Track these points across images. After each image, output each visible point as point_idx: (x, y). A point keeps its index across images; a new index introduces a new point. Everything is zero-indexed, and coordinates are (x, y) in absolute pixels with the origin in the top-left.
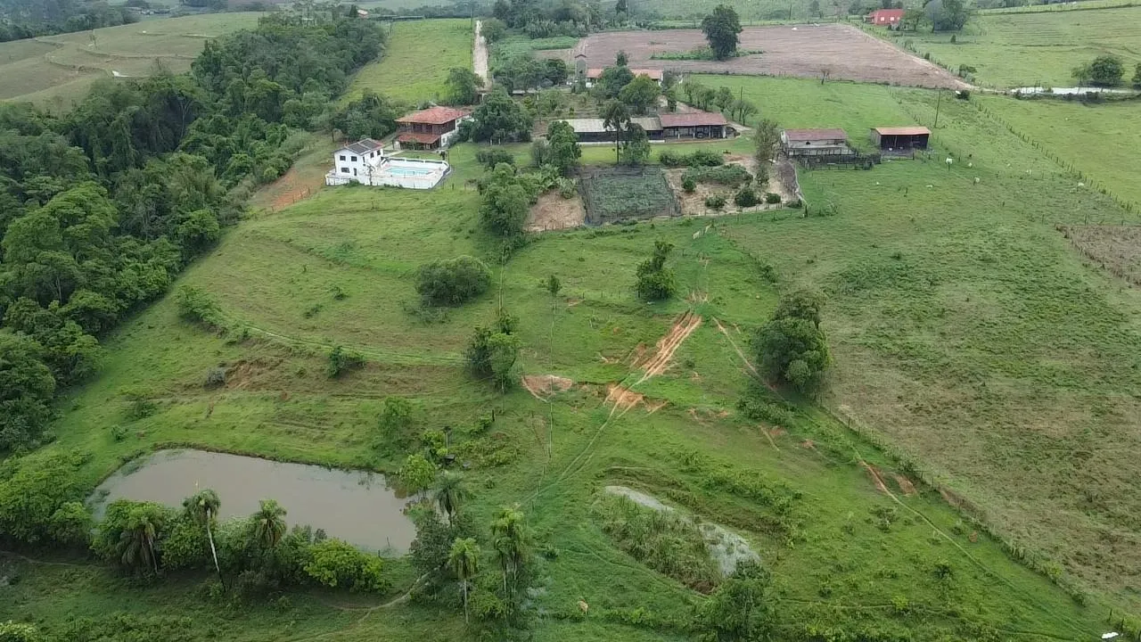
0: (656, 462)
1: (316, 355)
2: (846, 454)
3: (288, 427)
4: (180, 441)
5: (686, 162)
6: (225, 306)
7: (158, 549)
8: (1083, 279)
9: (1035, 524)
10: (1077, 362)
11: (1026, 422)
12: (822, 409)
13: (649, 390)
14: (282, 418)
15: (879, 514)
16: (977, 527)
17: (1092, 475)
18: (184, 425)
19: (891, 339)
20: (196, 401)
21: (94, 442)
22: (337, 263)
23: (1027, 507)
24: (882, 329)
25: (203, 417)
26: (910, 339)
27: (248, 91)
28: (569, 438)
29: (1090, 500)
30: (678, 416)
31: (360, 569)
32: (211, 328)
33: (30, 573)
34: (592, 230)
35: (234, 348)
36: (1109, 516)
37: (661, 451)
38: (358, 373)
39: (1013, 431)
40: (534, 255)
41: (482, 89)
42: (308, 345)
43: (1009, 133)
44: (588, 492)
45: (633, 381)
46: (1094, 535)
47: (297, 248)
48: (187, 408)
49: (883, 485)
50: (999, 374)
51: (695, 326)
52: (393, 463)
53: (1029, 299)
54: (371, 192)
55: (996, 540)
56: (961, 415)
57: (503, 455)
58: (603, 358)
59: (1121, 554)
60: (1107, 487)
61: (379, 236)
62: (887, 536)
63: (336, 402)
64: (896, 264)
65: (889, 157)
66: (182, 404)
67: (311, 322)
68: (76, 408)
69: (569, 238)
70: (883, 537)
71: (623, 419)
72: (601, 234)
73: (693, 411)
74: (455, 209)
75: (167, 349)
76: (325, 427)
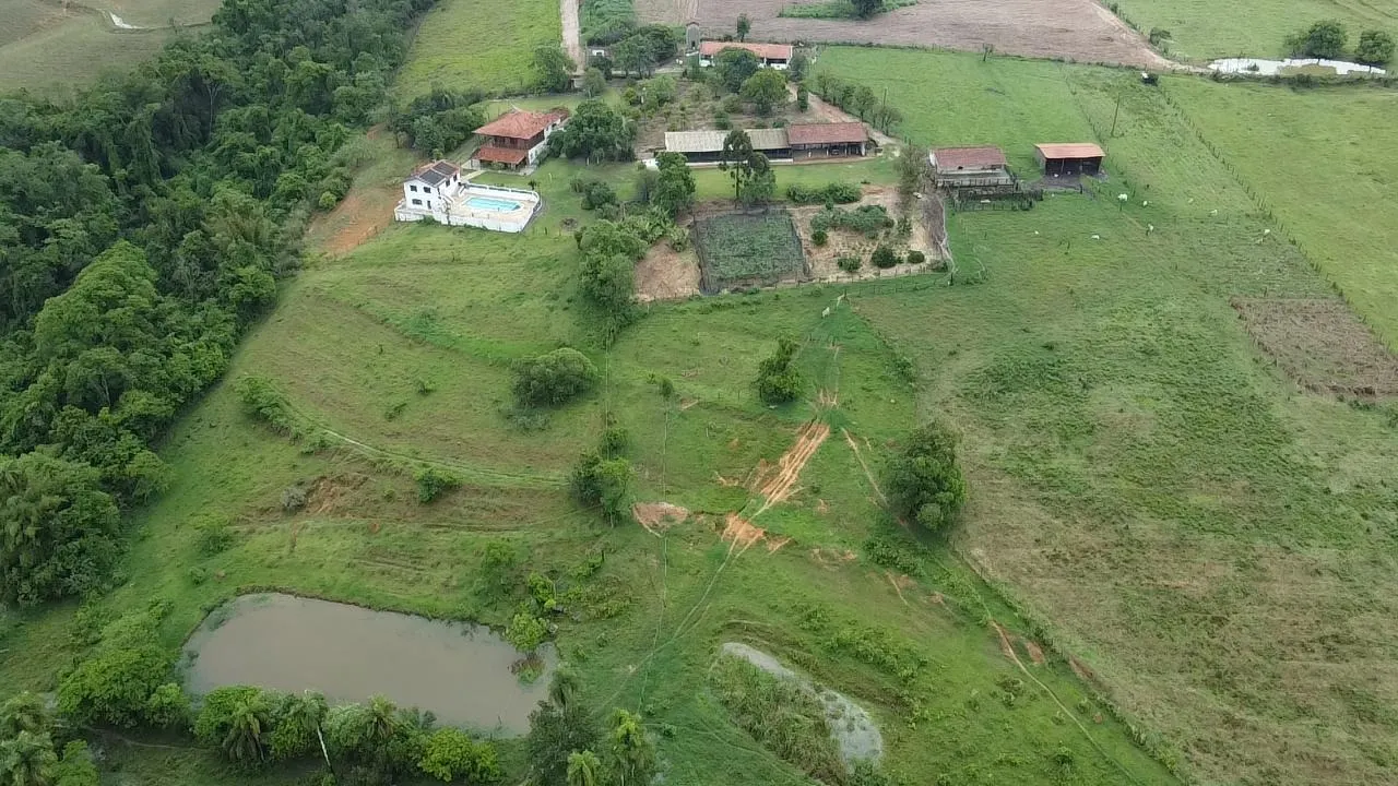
0: (778, 615)
1: (403, 473)
2: (976, 612)
3: (381, 567)
4: (264, 585)
5: (817, 198)
6: (293, 398)
7: (265, 741)
8: (1251, 380)
9: (1159, 702)
10: (1229, 499)
11: (1166, 576)
12: (954, 553)
13: (770, 523)
14: (373, 554)
15: (1004, 685)
16: (1102, 705)
17: (1225, 645)
18: (267, 563)
19: (1034, 462)
20: (276, 530)
21: (170, 586)
22: (418, 341)
23: (1155, 682)
24: (1026, 448)
25: (285, 552)
26: (1055, 464)
27: (289, 74)
28: (685, 582)
29: (1219, 676)
30: (801, 557)
31: (474, 763)
32: (281, 431)
33: (131, 758)
34: (709, 300)
35: (310, 460)
36: (1236, 696)
37: (782, 602)
38: (452, 498)
39: (1151, 588)
40: (643, 335)
41: (574, 74)
42: (393, 458)
43: (1198, 143)
44: (706, 652)
45: (754, 510)
46: (1218, 717)
47: (370, 316)
48: (265, 540)
49: (1011, 651)
50: (1143, 514)
51: (823, 437)
52: (498, 614)
53: (1188, 410)
54: (450, 235)
55: (1120, 721)
56: (1099, 566)
57: (613, 604)
58: (721, 479)
59: (1242, 740)
60: (1240, 661)
61: (463, 303)
62: (1012, 713)
63: (431, 534)
64: (1047, 357)
65: (1052, 189)
66: (260, 534)
67: (394, 426)
68: (143, 539)
69: (683, 312)
70: (1007, 714)
71: (742, 559)
72: (718, 307)
73: (816, 551)
74: (549, 264)
75: (234, 459)
76: (422, 567)
